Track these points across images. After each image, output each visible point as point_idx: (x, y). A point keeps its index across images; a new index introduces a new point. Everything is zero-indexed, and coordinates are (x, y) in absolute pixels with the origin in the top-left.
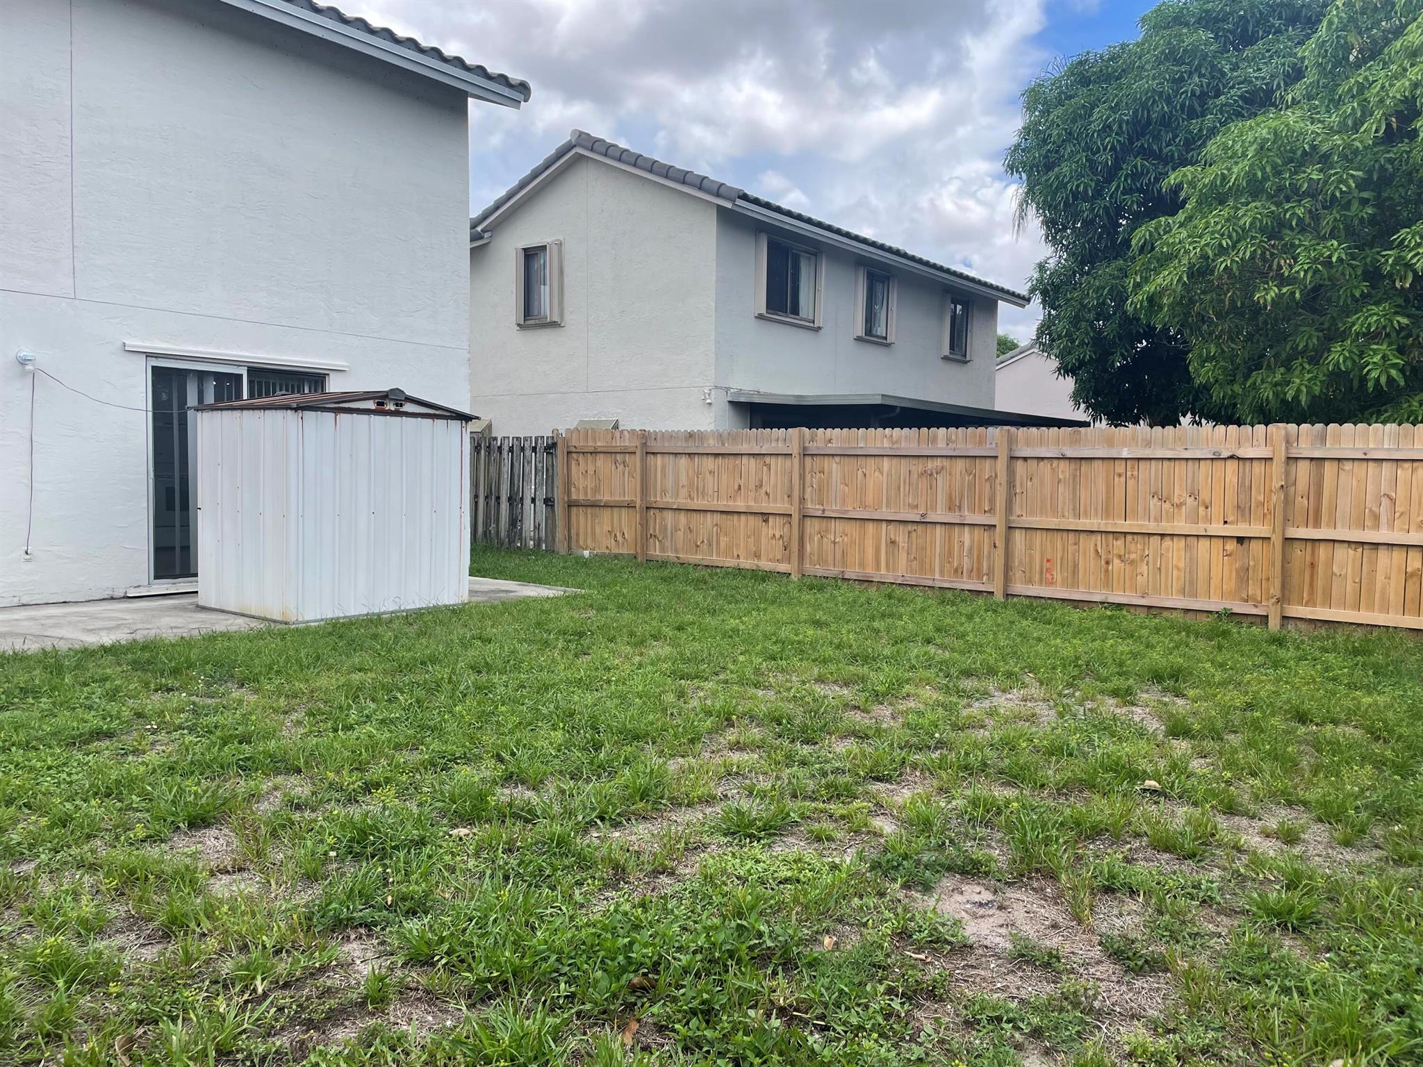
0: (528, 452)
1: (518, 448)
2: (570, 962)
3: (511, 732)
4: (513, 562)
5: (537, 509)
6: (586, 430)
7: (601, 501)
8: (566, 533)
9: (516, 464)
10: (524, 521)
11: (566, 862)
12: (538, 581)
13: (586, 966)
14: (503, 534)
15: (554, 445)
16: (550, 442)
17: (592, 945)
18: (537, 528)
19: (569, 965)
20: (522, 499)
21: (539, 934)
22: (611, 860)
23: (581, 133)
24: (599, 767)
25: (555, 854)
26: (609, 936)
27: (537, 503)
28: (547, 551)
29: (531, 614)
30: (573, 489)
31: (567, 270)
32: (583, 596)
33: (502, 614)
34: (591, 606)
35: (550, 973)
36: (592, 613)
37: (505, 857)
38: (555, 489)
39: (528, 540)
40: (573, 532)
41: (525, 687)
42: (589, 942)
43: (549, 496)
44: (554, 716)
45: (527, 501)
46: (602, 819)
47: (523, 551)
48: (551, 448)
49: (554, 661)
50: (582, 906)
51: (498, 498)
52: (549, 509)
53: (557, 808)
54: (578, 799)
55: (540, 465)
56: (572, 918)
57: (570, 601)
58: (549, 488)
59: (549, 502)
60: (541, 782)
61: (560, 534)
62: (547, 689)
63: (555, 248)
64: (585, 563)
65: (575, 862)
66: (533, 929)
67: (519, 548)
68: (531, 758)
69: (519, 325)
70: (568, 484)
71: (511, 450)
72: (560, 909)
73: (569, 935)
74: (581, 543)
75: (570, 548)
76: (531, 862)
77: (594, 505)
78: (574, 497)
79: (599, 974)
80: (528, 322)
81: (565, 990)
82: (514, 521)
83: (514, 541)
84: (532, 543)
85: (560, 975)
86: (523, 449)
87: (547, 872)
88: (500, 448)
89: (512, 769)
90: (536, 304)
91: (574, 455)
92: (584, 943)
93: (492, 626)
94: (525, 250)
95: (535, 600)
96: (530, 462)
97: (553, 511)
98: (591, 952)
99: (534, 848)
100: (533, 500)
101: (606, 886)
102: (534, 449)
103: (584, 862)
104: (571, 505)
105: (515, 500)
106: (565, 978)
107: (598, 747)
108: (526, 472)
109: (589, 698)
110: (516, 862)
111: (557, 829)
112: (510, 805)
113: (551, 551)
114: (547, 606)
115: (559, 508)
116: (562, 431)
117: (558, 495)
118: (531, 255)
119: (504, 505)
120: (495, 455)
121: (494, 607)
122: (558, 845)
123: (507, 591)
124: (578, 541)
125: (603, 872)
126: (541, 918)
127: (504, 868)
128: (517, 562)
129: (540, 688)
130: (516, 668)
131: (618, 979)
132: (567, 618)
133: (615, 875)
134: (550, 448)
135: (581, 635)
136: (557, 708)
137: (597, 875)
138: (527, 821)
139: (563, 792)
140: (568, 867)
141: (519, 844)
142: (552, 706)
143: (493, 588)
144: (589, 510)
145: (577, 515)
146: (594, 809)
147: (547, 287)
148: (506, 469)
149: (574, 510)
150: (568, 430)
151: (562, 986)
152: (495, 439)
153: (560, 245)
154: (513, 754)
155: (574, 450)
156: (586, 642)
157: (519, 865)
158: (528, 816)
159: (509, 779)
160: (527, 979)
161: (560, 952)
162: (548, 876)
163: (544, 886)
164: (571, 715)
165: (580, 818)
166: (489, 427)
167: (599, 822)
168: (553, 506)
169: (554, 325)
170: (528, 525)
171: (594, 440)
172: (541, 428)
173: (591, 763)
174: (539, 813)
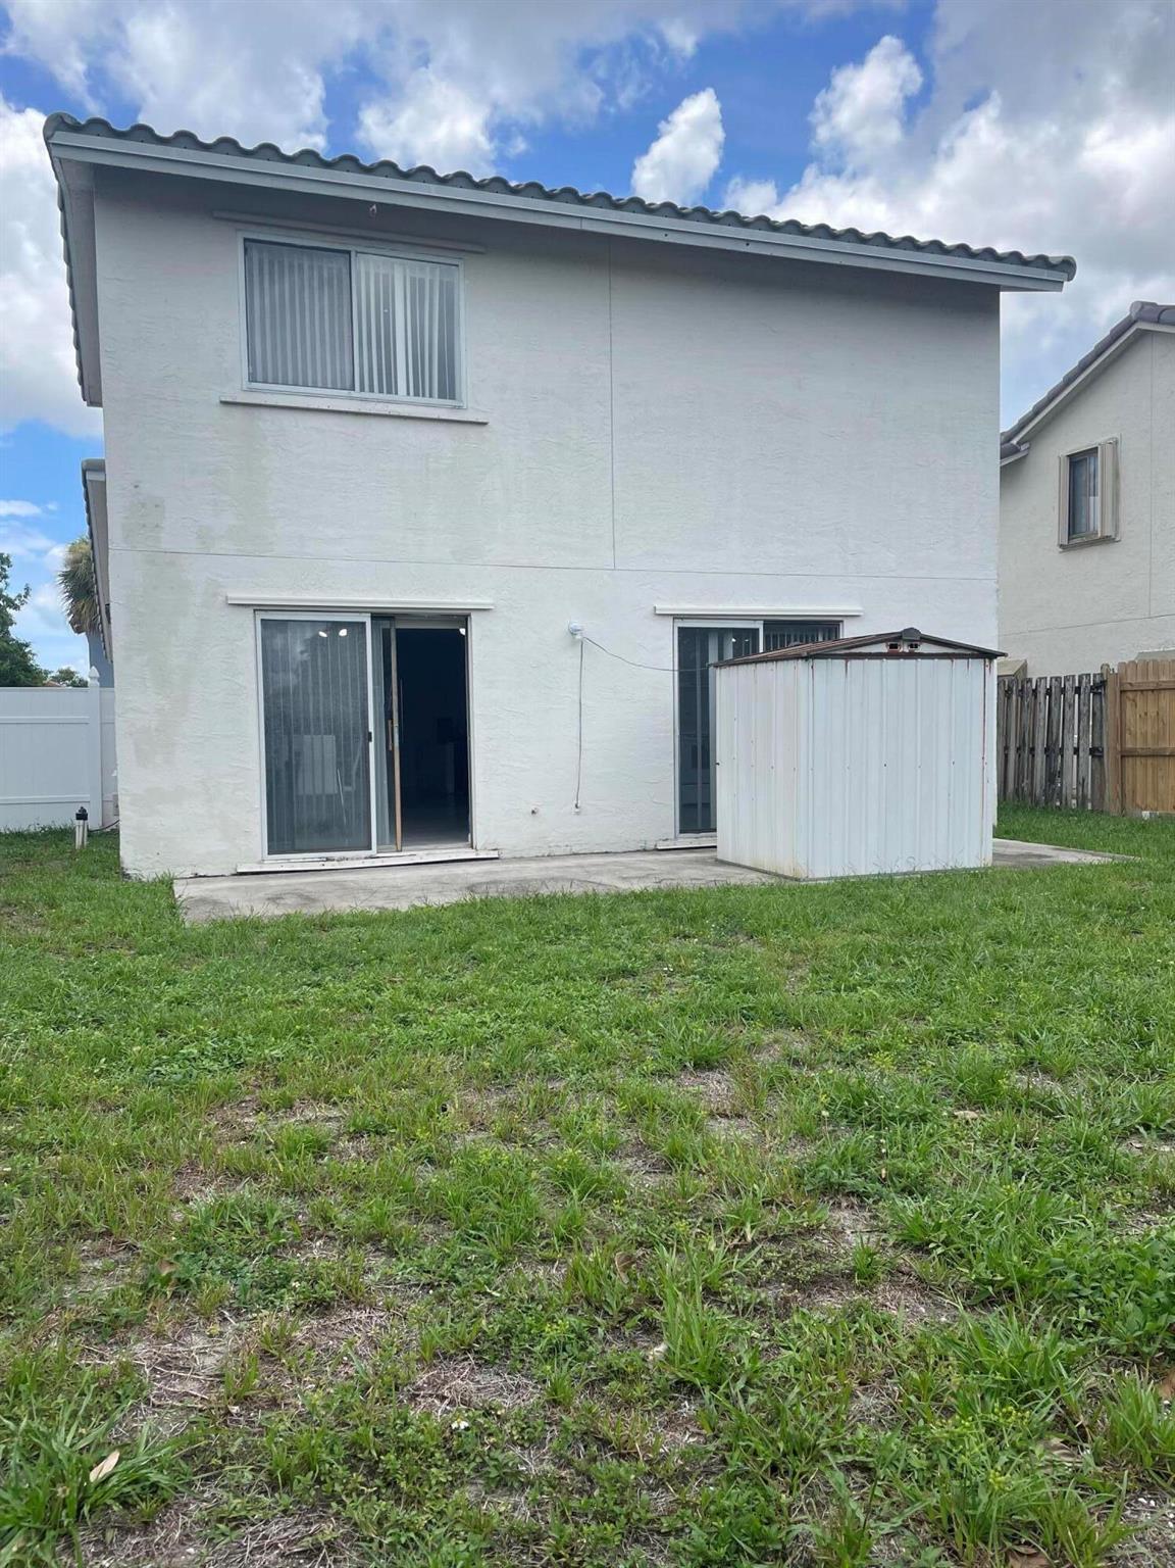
0: (1069, 694)
1: (1057, 689)
2: (1094, 1284)
3: (1034, 1012)
4: (1048, 823)
5: (1081, 761)
6: (1145, 665)
7: (1165, 749)
8: (1119, 789)
9: (1055, 710)
10: (1064, 776)
11: (1096, 1169)
12: (1081, 846)
13: (1114, 1294)
14: (1038, 791)
15: (1103, 684)
16: (1098, 680)
17: (1124, 1272)
18: (1081, 783)
19: (1093, 1288)
20: (1062, 750)
21: (1054, 1244)
22: (1155, 1178)
23: (1144, 304)
24: (1147, 1066)
25: (1082, 1157)
26: (1147, 1264)
27: (1081, 754)
28: (1092, 811)
29: (1068, 883)
30: (1128, 736)
31: (1122, 472)
32: (1139, 865)
33: (1032, 881)
34: (1149, 877)
35: (1068, 1291)
36: (1149, 885)
37: (1019, 1151)
38: (1105, 738)
39: (1069, 798)
40: (1128, 788)
41: (1055, 965)
42: (1120, 1266)
43: (1097, 744)
44: (1090, 1000)
45: (1069, 752)
46: (1147, 1128)
47: (1064, 811)
48: (1099, 687)
49: (1093, 937)
50: (1113, 1225)
51: (1032, 750)
52: (1096, 760)
53: (1086, 1105)
54: (1114, 1100)
55: (1084, 709)
56: (1098, 1235)
57: (1119, 870)
58: (1096, 735)
59: (1096, 752)
60: (1069, 1073)
61: (1110, 791)
62: (1081, 968)
63: (1109, 449)
64: (1144, 826)
65: (1107, 1171)
66: (1049, 1239)
67: (1059, 808)
68: (1058, 1044)
69: (1061, 546)
70: (1121, 730)
71: (1049, 692)
72: (1085, 1223)
73: (1095, 1254)
74: (1139, 802)
75: (1123, 808)
76: (1050, 1161)
77: (1156, 755)
78: (1129, 745)
79: (1130, 1306)
80: (1072, 542)
81: (1086, 1316)
82: (1053, 775)
83: (1052, 800)
84: (1074, 801)
85: (1080, 1297)
86: (1063, 691)
87: (1071, 1177)
88: (1035, 692)
89: (1031, 1054)
90: (1084, 521)
91: (1130, 695)
92: (1113, 1267)
93: (1018, 894)
94: (1070, 457)
95: (1073, 866)
96: (1072, 706)
97: (1102, 764)
98: (1121, 1279)
99: (1055, 1146)
100: (1076, 751)
101: (1146, 1207)
102: (1078, 690)
103: (1118, 1175)
104: (1125, 755)
105: (1053, 750)
106: (1086, 1302)
107: (1146, 1042)
108: (1067, 717)
109: (1136, 983)
110: (1032, 1159)
111: (1085, 1129)
112: (1028, 1093)
113: (1099, 811)
114: (1089, 875)
115: (1108, 759)
116: (1114, 665)
117: (1108, 744)
118: (1077, 462)
119: (1040, 758)
120: (1029, 699)
121: (1023, 873)
122: (1086, 1148)
123: (1040, 856)
124: (1134, 800)
125: (1144, 1190)
126: (1059, 1227)
127: (1016, 1163)
128: (1055, 823)
129: (1074, 966)
130: (1046, 942)
131: (1156, 1318)
132: (1114, 888)
133: (1160, 1196)
134: (1097, 688)
135: (1132, 909)
136: (1093, 991)
137: (1135, 1192)
138: (1050, 1115)
139: (1096, 1088)
140: (1099, 1176)
141: (1036, 1139)
142: (1087, 989)
143: (1024, 851)
144: (1150, 761)
145: (1134, 770)
146: (1136, 1114)
147: (1098, 498)
148: (1043, 714)
149: (1129, 762)
150: (1122, 665)
151: (1082, 1309)
152: (1030, 680)
153: (1115, 443)
154: (1035, 1038)
155: (1129, 687)
156: (1137, 918)
157: (1036, 1164)
158: (1050, 1110)
159: (1027, 1065)
160: (1037, 1291)
161: (1081, 1270)
162: (1072, 1182)
163: (1064, 1190)
164: (1112, 1001)
165: (1117, 1122)
166: (1024, 668)
167: (1142, 1130)
168: (1101, 757)
169: (1107, 540)
170: (1070, 781)
171: (1156, 674)
172: (1089, 665)
173: (1136, 1060)
174: (1064, 1108)
